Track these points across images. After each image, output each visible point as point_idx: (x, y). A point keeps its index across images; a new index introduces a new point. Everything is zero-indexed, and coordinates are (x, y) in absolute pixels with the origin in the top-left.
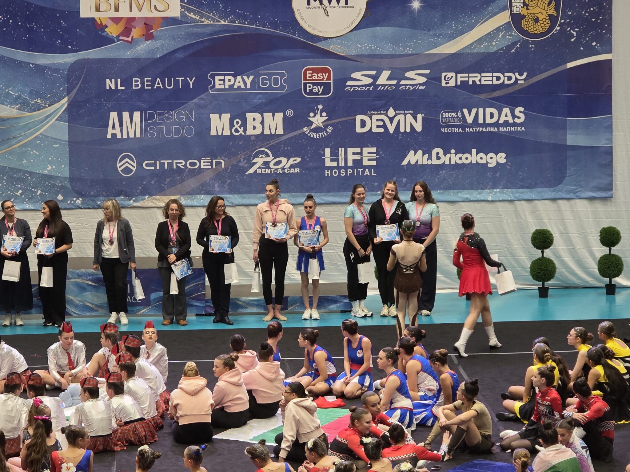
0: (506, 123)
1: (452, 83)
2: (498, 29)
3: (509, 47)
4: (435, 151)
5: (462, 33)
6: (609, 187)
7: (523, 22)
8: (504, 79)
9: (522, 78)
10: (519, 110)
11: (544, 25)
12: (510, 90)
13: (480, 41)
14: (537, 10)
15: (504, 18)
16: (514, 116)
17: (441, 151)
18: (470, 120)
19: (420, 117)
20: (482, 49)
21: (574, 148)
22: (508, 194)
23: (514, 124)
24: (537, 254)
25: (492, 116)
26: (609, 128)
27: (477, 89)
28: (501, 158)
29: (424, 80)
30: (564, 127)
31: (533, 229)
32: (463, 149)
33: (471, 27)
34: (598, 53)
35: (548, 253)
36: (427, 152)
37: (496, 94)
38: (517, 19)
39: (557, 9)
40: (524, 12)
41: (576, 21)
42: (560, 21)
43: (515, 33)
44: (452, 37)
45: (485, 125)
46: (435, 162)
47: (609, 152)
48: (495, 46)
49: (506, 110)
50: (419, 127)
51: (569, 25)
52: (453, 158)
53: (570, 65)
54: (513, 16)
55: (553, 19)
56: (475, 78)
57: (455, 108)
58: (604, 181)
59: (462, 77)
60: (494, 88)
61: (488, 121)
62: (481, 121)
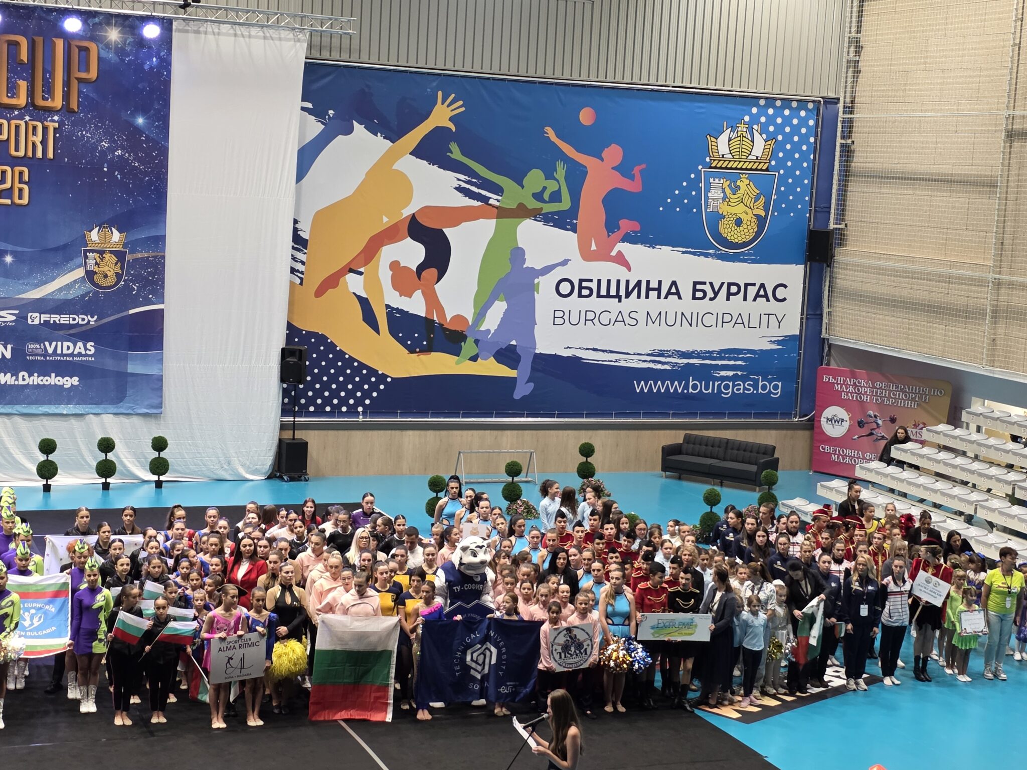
0: (80, 354)
1: (37, 322)
2: (75, 282)
3: (83, 296)
4: (21, 374)
5: (45, 283)
6: (160, 406)
7: (95, 277)
8: (79, 320)
9: (93, 320)
10: (90, 345)
11: (111, 280)
12: (84, 329)
13: (60, 290)
14: (106, 268)
15: (80, 273)
16: (86, 349)
17: (26, 375)
18: (50, 351)
19: (9, 347)
20: (62, 296)
21: (133, 375)
22: (79, 409)
23: (86, 355)
24: (102, 456)
25: (68, 348)
26: (161, 361)
27: (57, 327)
28: (75, 381)
29: (14, 318)
30: (126, 358)
31: (100, 436)
32: (44, 373)
33: (53, 279)
34: (153, 304)
35: (110, 456)
36: (15, 374)
37: (72, 331)
38: (90, 274)
39: (122, 268)
40: (96, 269)
41: (137, 278)
42: (125, 277)
43: (88, 285)
44: (37, 286)
45: (62, 355)
46: (21, 382)
47: (160, 379)
48: (72, 294)
49: (80, 344)
50: (8, 355)
51: (131, 281)
52: (36, 380)
53: (132, 312)
54: (87, 272)
55: (119, 276)
56: (55, 318)
57: (39, 341)
58: (156, 401)
59: (45, 317)
60: (71, 326)
61: (65, 352)
62: (59, 352)
